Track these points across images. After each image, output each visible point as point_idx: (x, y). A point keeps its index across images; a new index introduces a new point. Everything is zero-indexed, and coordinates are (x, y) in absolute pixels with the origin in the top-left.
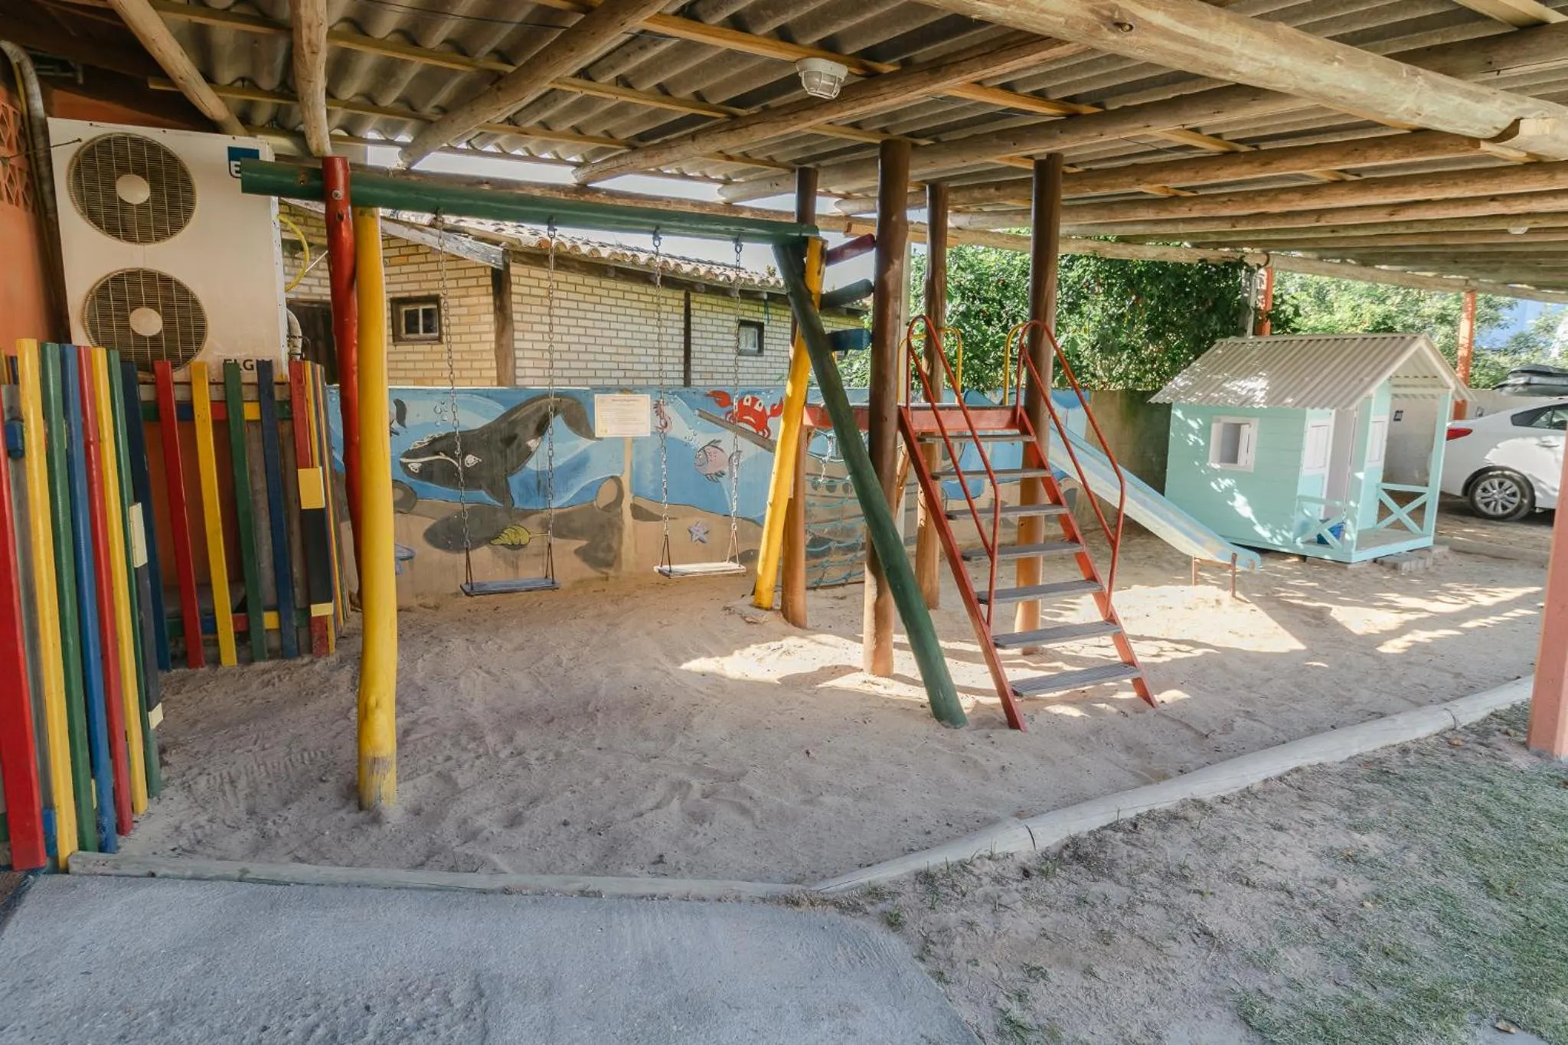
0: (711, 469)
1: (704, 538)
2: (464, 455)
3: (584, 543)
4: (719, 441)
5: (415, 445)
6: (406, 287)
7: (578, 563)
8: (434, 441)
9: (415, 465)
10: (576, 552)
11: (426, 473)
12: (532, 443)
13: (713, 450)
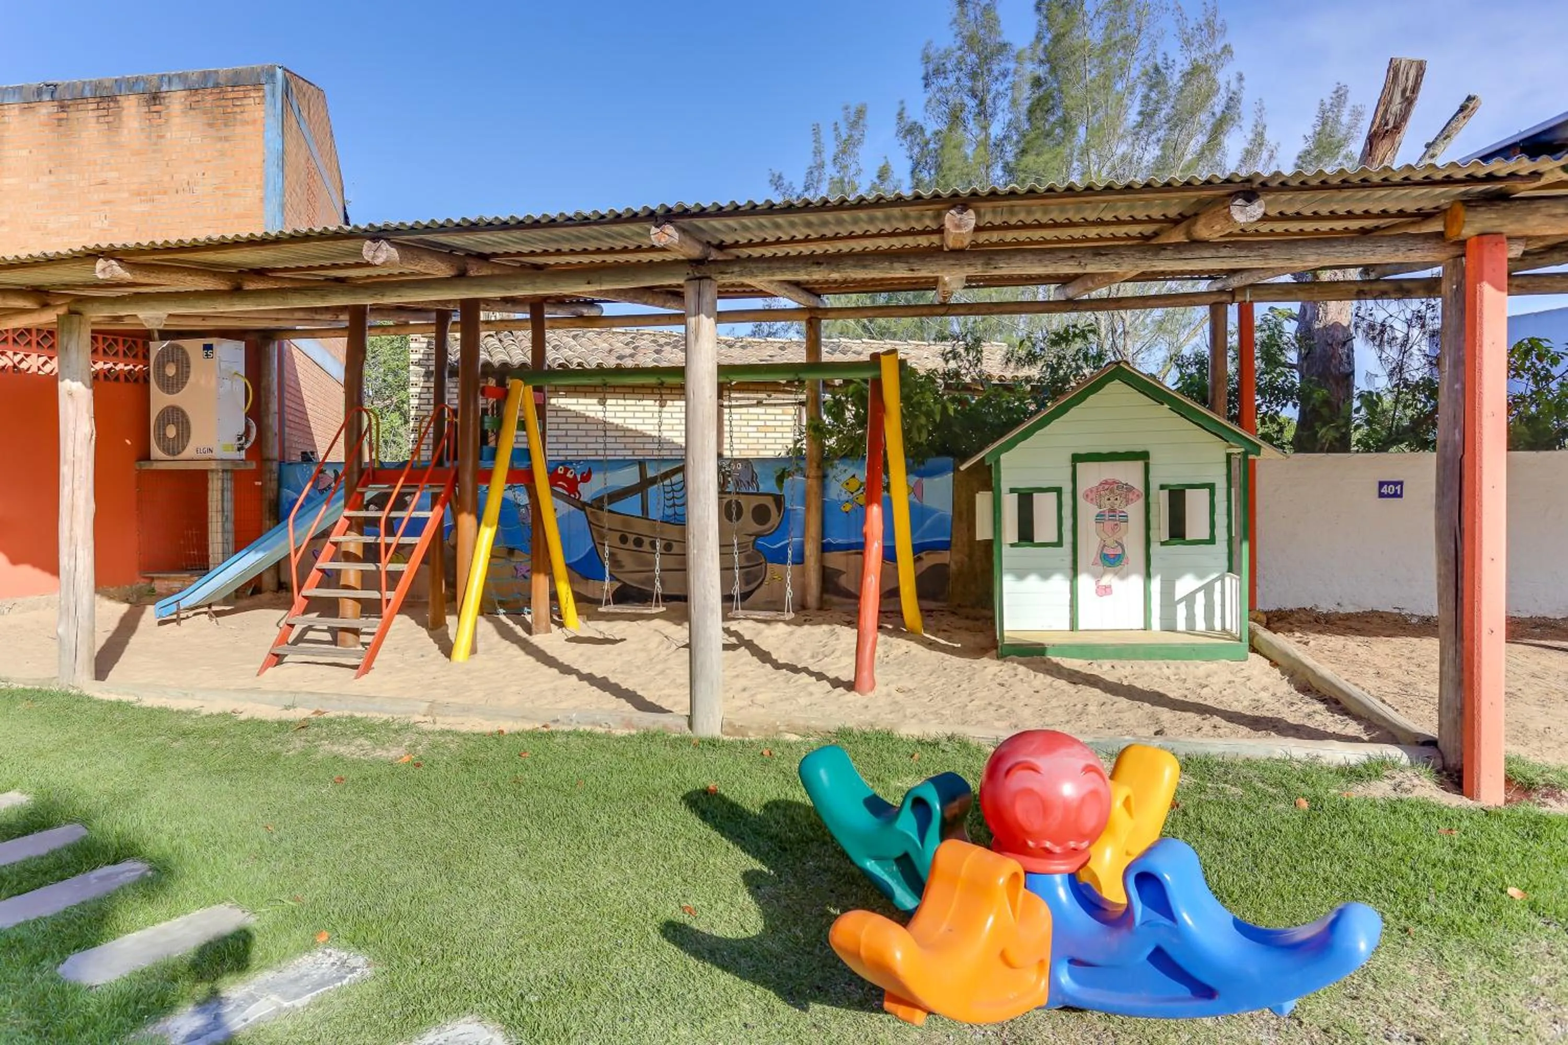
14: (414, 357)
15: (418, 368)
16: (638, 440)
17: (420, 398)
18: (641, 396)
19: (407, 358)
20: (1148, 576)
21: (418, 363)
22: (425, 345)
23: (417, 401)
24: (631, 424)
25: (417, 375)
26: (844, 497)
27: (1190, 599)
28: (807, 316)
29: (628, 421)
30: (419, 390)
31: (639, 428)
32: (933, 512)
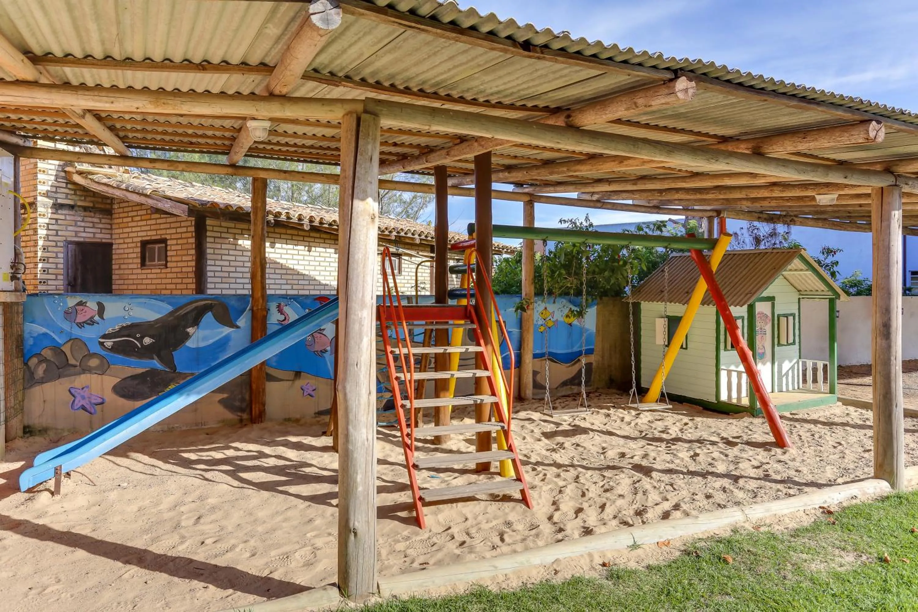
0: (317, 348)
1: (313, 393)
2: (142, 337)
3: (225, 396)
4: (324, 330)
5: (110, 330)
6: (149, 233)
7: (221, 409)
8: (123, 328)
9: (109, 343)
10: (220, 402)
11: (114, 349)
12: (190, 330)
13: (319, 335)
14: (42, 188)
15: (46, 200)
16: (295, 277)
17: (48, 229)
18: (296, 242)
19: (35, 189)
20: (773, 363)
21: (47, 195)
22: (53, 178)
23: (45, 232)
24: (291, 264)
25: (45, 206)
26: (540, 322)
27: (787, 374)
28: (527, 198)
29: (289, 262)
30: (47, 221)
31: (296, 267)
32: (587, 330)
